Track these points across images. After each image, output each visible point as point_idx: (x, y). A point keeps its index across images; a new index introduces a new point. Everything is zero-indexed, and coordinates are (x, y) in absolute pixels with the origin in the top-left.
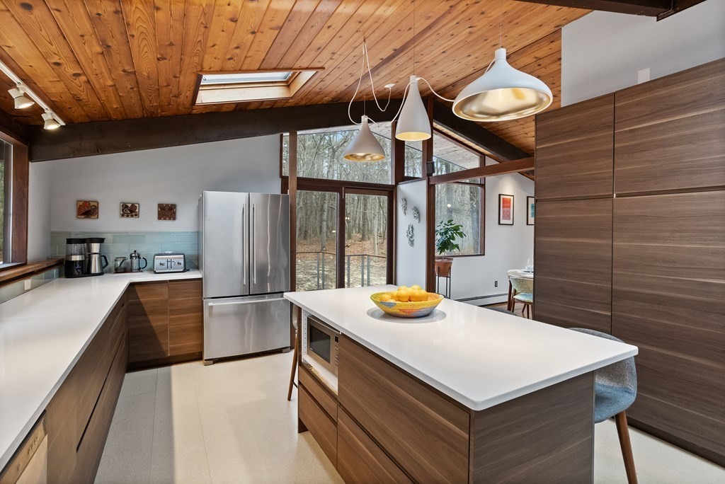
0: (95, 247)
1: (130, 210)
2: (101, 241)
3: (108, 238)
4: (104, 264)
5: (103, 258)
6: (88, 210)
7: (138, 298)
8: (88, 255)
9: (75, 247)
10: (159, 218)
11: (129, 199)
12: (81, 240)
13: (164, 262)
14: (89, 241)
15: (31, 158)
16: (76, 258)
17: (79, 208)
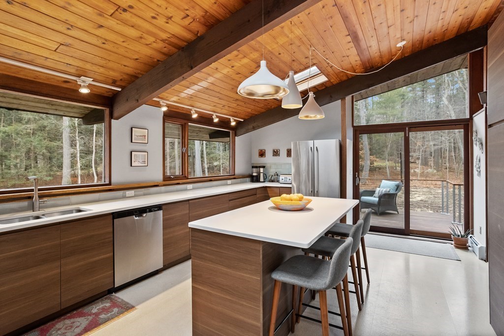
0: (262, 170)
1: (276, 153)
2: (264, 167)
3: (267, 166)
4: (265, 178)
5: (265, 175)
6: (262, 154)
7: (268, 193)
8: (259, 173)
9: (255, 170)
10: (287, 156)
11: (276, 148)
12: (256, 167)
13: (283, 178)
14: (260, 167)
15: (236, 135)
16: (255, 174)
17: (259, 153)
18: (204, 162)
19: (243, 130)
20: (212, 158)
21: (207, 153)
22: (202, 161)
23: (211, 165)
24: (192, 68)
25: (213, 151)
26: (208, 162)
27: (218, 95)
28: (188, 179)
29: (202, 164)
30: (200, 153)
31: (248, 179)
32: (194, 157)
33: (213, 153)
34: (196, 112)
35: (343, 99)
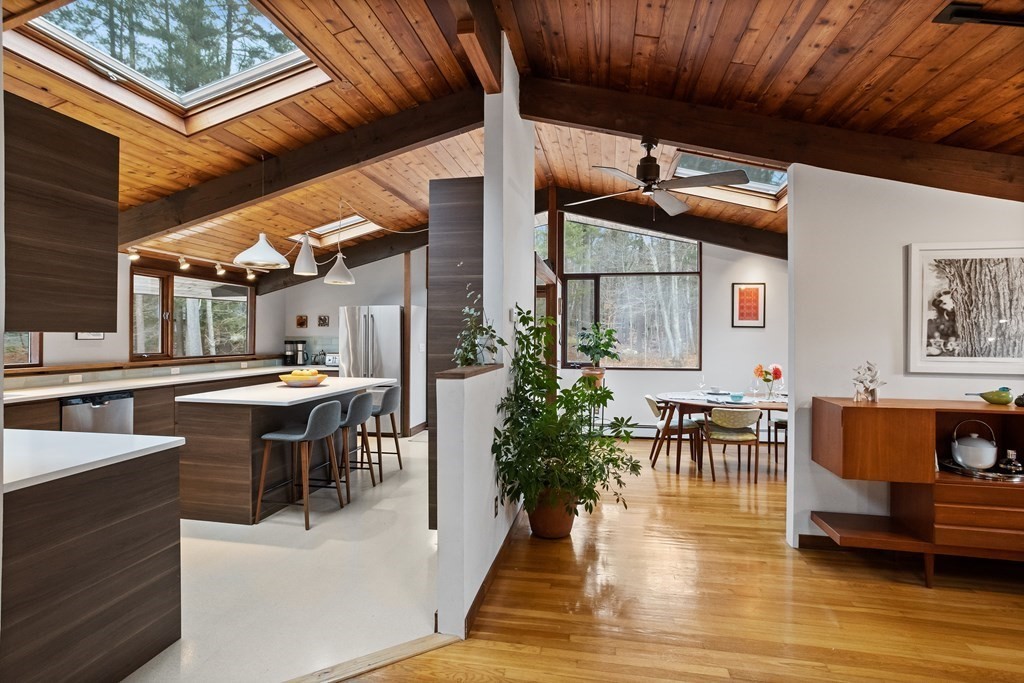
0: (300, 347)
1: (323, 322)
2: (303, 342)
3: (310, 341)
4: (305, 358)
5: (305, 354)
6: (302, 322)
8: (296, 352)
9: (289, 346)
11: (323, 313)
12: (291, 342)
13: (331, 358)
14: (297, 342)
15: (257, 294)
16: (289, 353)
17: (298, 320)
18: (208, 333)
19: (269, 286)
20: (227, 325)
21: (215, 315)
22: (204, 333)
23: (224, 339)
24: (180, 223)
25: (228, 311)
26: (218, 333)
27: (221, 241)
28: (172, 358)
29: (203, 339)
30: (198, 314)
31: (277, 361)
32: (184, 322)
33: (226, 316)
34: (187, 261)
35: (407, 253)
